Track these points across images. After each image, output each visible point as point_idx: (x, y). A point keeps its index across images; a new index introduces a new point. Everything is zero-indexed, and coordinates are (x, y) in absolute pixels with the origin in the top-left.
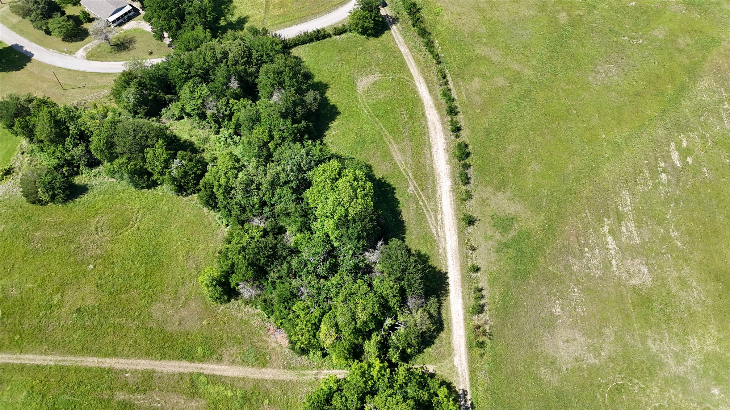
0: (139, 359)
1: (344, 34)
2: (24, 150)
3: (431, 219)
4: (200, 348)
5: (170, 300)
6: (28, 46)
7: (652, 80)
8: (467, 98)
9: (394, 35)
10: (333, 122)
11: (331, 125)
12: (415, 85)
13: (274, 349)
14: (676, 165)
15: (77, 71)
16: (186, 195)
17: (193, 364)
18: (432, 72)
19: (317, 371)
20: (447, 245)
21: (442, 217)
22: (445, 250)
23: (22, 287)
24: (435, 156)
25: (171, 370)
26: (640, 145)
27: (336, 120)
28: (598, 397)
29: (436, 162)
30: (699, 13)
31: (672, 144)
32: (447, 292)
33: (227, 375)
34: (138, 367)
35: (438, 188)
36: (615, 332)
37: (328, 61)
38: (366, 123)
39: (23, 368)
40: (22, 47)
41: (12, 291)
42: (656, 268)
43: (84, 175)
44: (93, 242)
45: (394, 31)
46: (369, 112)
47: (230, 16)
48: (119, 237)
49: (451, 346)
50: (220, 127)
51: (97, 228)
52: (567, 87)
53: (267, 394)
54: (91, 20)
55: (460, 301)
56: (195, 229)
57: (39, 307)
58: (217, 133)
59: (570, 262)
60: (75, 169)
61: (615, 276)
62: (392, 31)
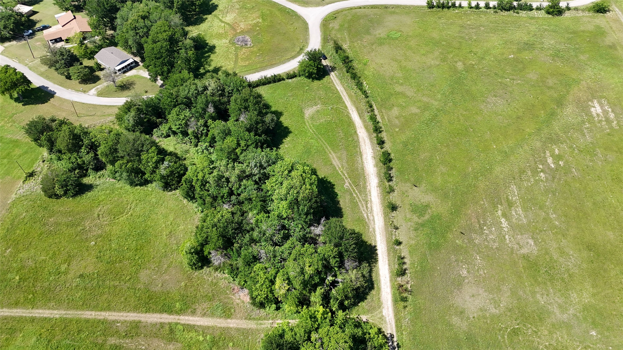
0: (128, 312)
1: (295, 78)
2: (45, 159)
3: (363, 207)
4: (178, 304)
5: (155, 267)
6: (52, 87)
7: (529, 108)
8: (389, 121)
9: (333, 79)
10: (286, 138)
11: (284, 141)
12: (349, 113)
13: (238, 304)
14: (551, 167)
15: (89, 104)
16: (170, 190)
17: (172, 316)
18: (362, 103)
19: (272, 321)
20: (376, 225)
21: (371, 205)
22: (374, 229)
23: (37, 259)
24: (365, 162)
25: (154, 321)
26: (522, 153)
27: (288, 137)
28: (500, 338)
29: (366, 166)
30: (562, 63)
31: (547, 152)
32: (376, 261)
33: (199, 325)
34: (128, 319)
35: (368, 184)
36: (511, 289)
37: (283, 97)
38: (311, 139)
39: (34, 320)
40: (47, 88)
41: (28, 262)
42: (540, 241)
43: (91, 177)
44: (96, 226)
45: (333, 76)
46: (313, 131)
47: (208, 66)
48: (116, 221)
49: (380, 301)
50: (199, 142)
51: (99, 215)
52: (465, 113)
53: (231, 339)
54: (102, 69)
55: (387, 267)
56: (177, 215)
57: (50, 273)
58: (196, 146)
59: (473, 237)
60: (84, 172)
61: (509, 247)
62: (331, 76)
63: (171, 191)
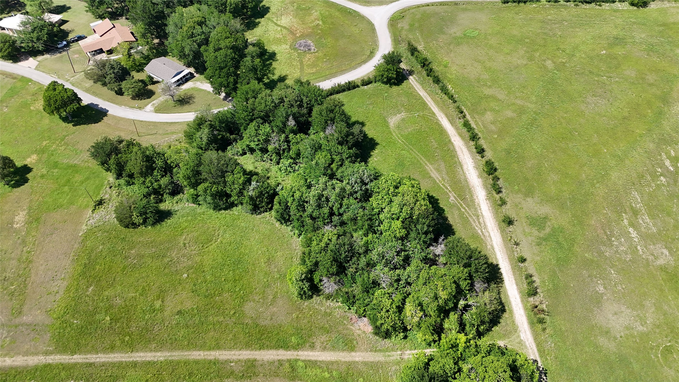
0: (240, 350)
1: (370, 85)
2: (111, 185)
3: (475, 222)
4: (293, 338)
5: (259, 299)
6: (103, 104)
7: (634, 107)
8: (484, 126)
9: (412, 83)
10: (374, 151)
11: (372, 153)
12: (437, 120)
13: (359, 335)
14: (670, 170)
15: (148, 122)
17: (289, 352)
18: (450, 109)
19: (401, 352)
20: (493, 242)
21: (483, 220)
22: (492, 246)
23: (125, 296)
24: (467, 173)
25: (271, 358)
26: (637, 156)
27: (376, 149)
28: (653, 357)
29: (469, 177)
30: (658, 57)
31: (662, 154)
32: (502, 281)
33: (321, 360)
34: (241, 357)
35: (475, 197)
36: (654, 304)
37: (361, 106)
38: (402, 150)
39: (136, 364)
40: (97, 105)
41: (116, 300)
42: (674, 250)
43: (167, 202)
44: (184, 256)
45: (412, 80)
46: (403, 142)
47: (272, 75)
48: (206, 250)
49: (515, 324)
50: (280, 159)
51: (185, 244)
52: (565, 115)
53: (360, 374)
54: (154, 83)
55: (515, 286)
56: (271, 240)
57: (143, 312)
58: (278, 163)
59: (602, 250)
60: (160, 197)
61: (643, 259)
62: (410, 80)
63: (260, 213)
